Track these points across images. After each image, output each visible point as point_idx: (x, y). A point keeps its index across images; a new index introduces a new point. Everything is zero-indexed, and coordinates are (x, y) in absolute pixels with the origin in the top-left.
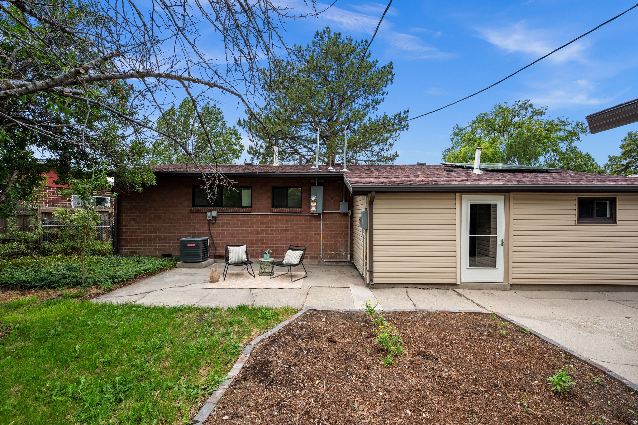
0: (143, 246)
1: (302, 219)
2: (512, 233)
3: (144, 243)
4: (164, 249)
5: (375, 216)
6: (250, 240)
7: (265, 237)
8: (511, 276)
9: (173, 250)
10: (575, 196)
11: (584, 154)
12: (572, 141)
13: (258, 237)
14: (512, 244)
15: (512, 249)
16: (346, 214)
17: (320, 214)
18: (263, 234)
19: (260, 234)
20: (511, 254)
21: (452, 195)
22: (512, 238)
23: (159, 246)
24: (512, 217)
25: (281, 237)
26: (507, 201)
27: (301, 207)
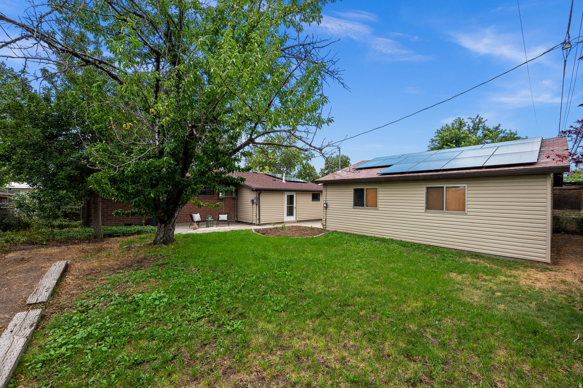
0: (110, 219)
1: (214, 200)
2: (297, 204)
3: (110, 217)
4: (126, 221)
5: (260, 199)
6: (185, 213)
7: (194, 211)
8: (297, 218)
9: (134, 220)
10: (311, 193)
11: (312, 166)
12: (308, 160)
13: (190, 211)
14: (297, 208)
15: (298, 209)
16: (234, 198)
17: (223, 198)
18: (193, 209)
19: (191, 209)
20: (297, 211)
21: (282, 192)
22: (298, 206)
23: (122, 219)
24: (297, 199)
25: (203, 210)
26: (296, 194)
27: (213, 195)
